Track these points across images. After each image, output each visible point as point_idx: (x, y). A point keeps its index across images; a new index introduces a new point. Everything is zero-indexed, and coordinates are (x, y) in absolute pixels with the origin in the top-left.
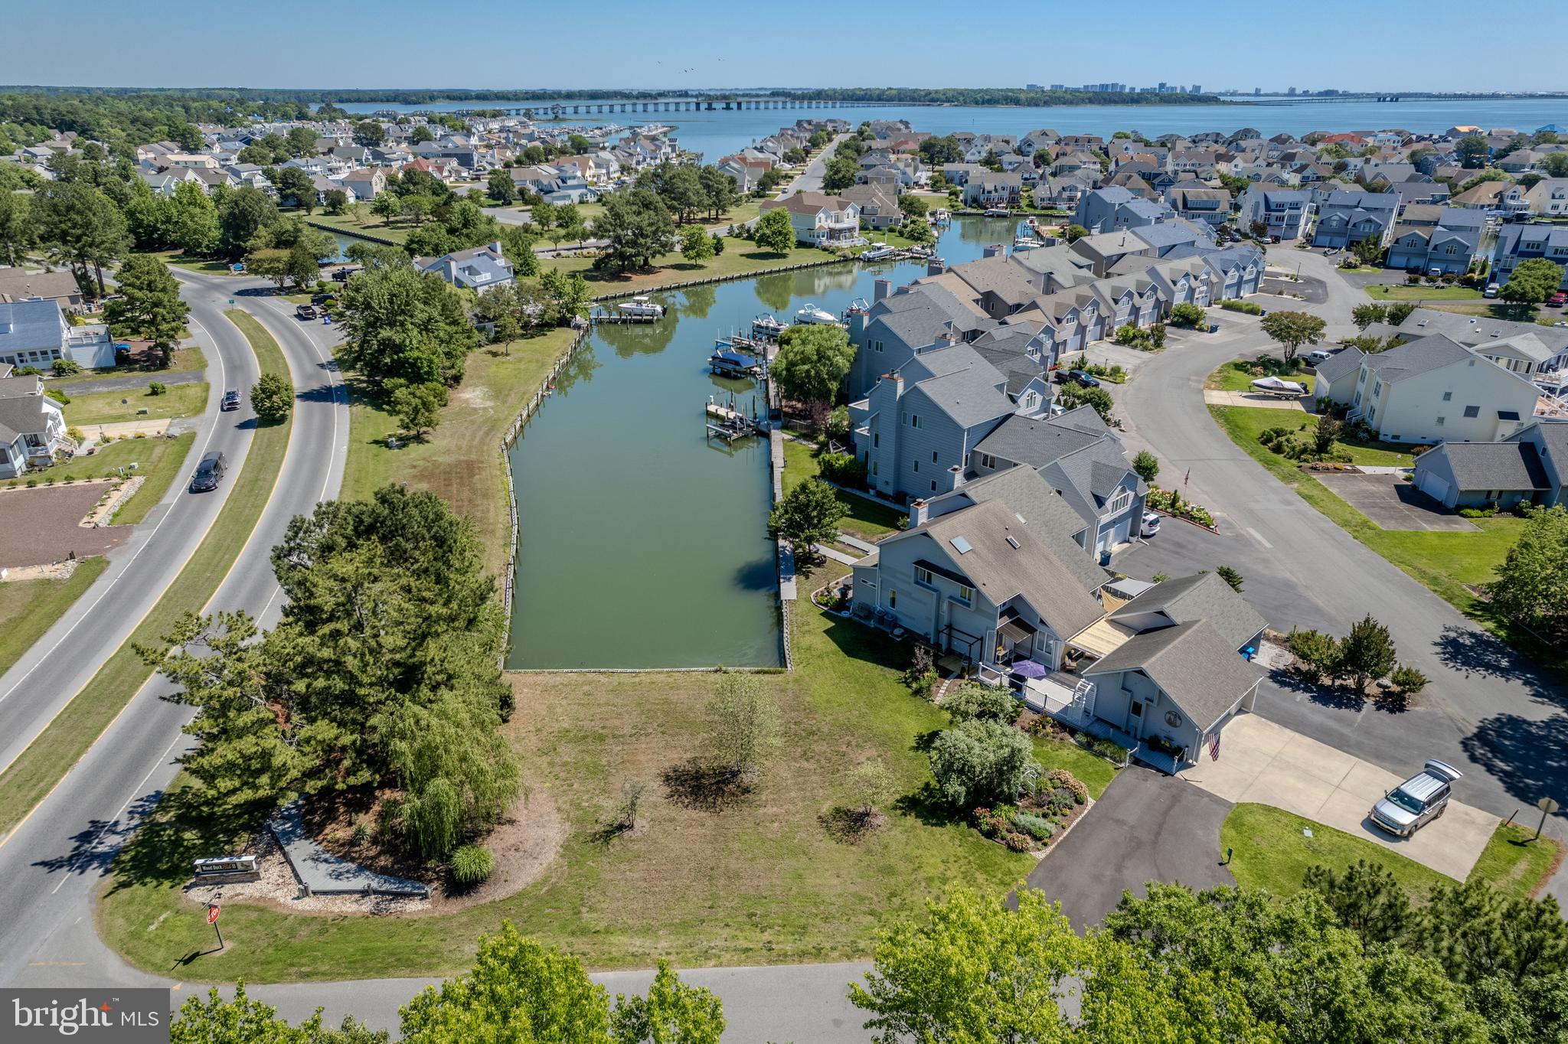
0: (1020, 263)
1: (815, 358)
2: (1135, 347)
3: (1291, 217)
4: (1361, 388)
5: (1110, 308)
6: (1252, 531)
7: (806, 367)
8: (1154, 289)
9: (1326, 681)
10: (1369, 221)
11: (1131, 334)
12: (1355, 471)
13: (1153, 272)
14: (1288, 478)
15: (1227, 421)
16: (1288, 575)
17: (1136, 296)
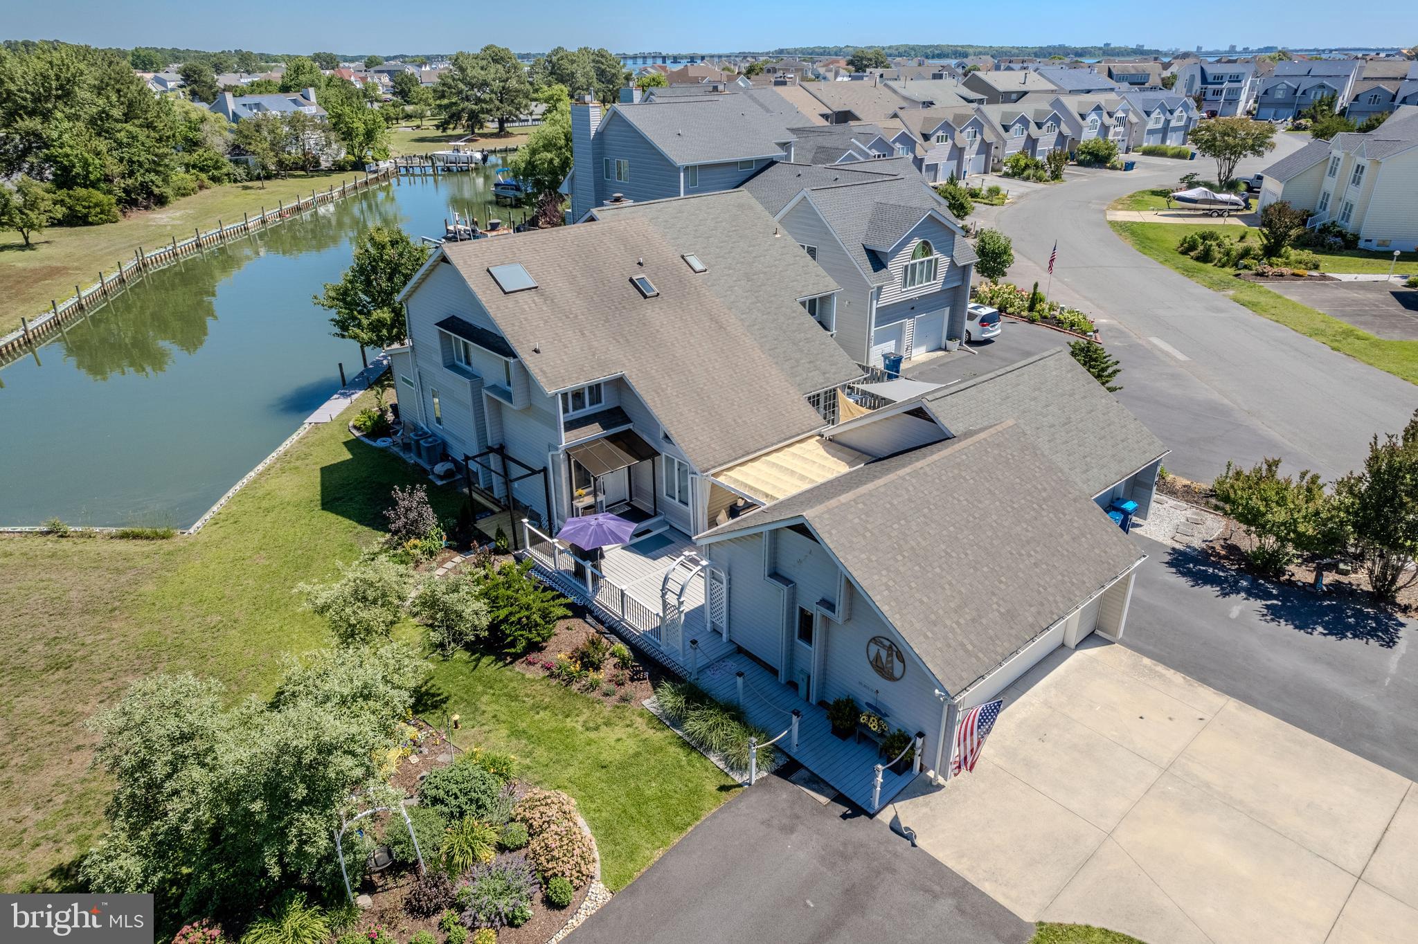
0: (895, 92)
1: (562, 142)
2: (1027, 179)
3: (1230, 91)
4: (1330, 185)
5: (998, 135)
6: (1155, 341)
7: (549, 156)
8: (1056, 120)
9: (1302, 574)
10: (1322, 86)
11: (1022, 163)
12: (1323, 277)
13: (1057, 104)
14: (1220, 285)
15: (1133, 233)
16: (1215, 396)
17: (1033, 126)
